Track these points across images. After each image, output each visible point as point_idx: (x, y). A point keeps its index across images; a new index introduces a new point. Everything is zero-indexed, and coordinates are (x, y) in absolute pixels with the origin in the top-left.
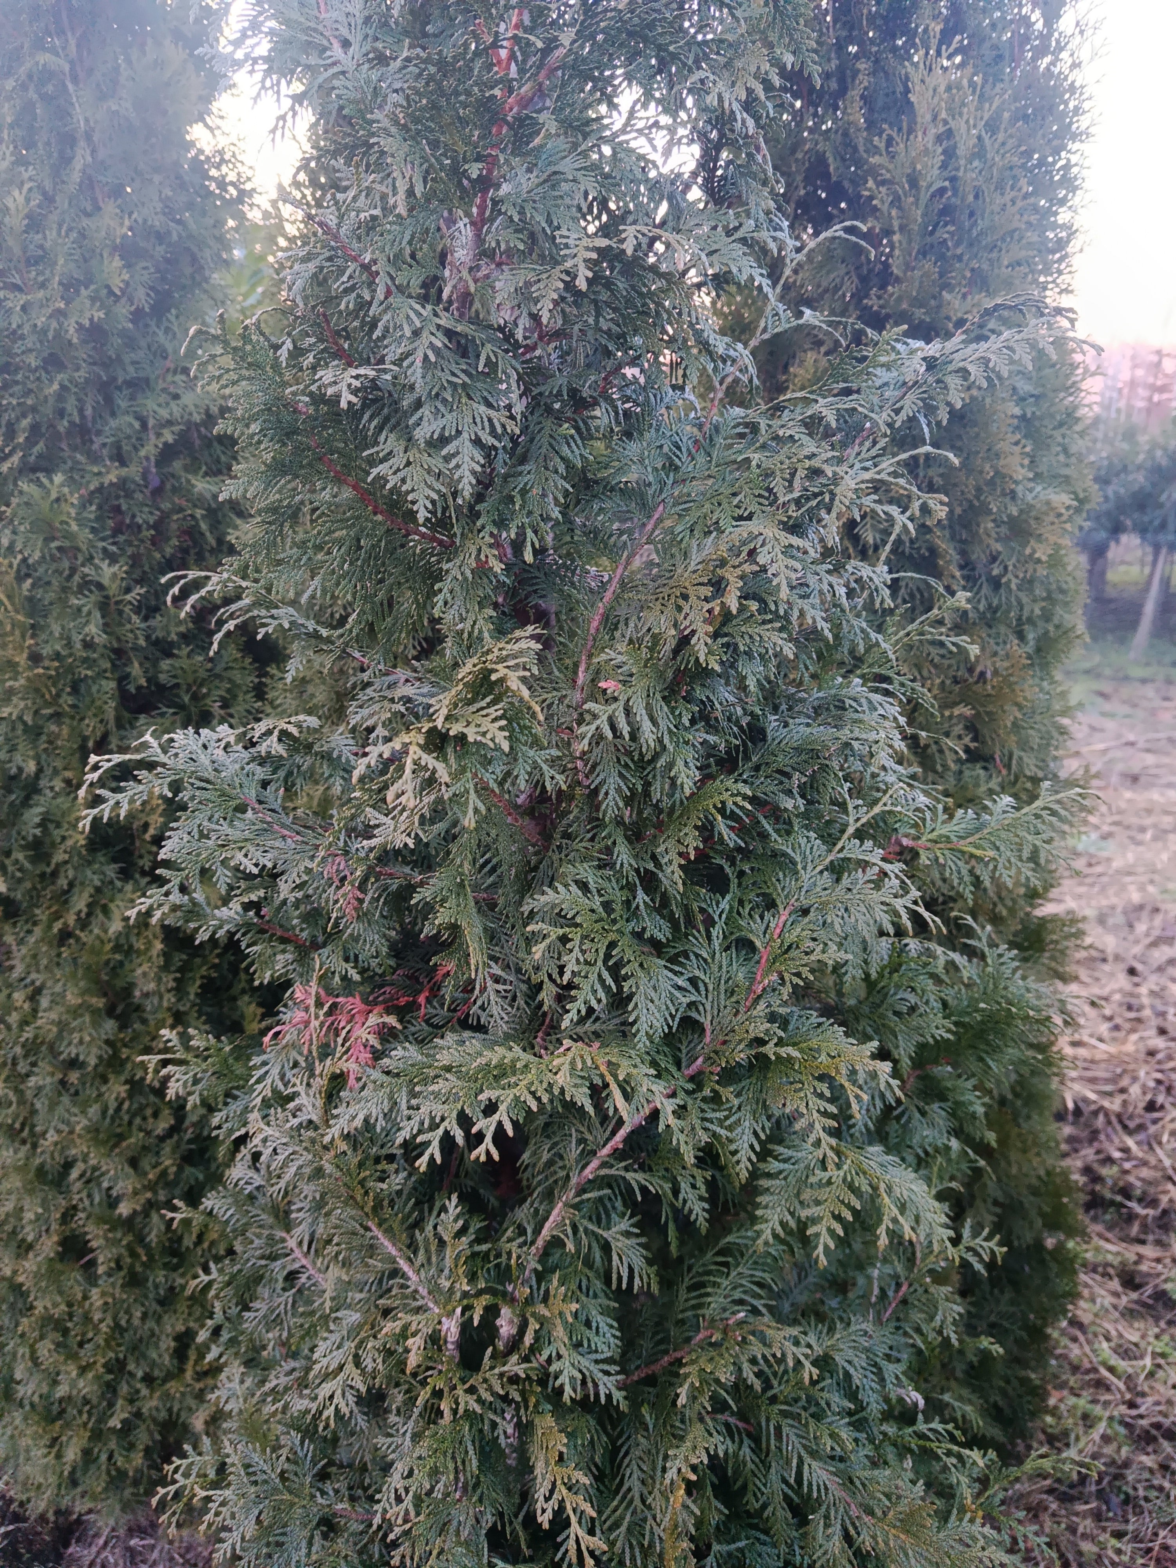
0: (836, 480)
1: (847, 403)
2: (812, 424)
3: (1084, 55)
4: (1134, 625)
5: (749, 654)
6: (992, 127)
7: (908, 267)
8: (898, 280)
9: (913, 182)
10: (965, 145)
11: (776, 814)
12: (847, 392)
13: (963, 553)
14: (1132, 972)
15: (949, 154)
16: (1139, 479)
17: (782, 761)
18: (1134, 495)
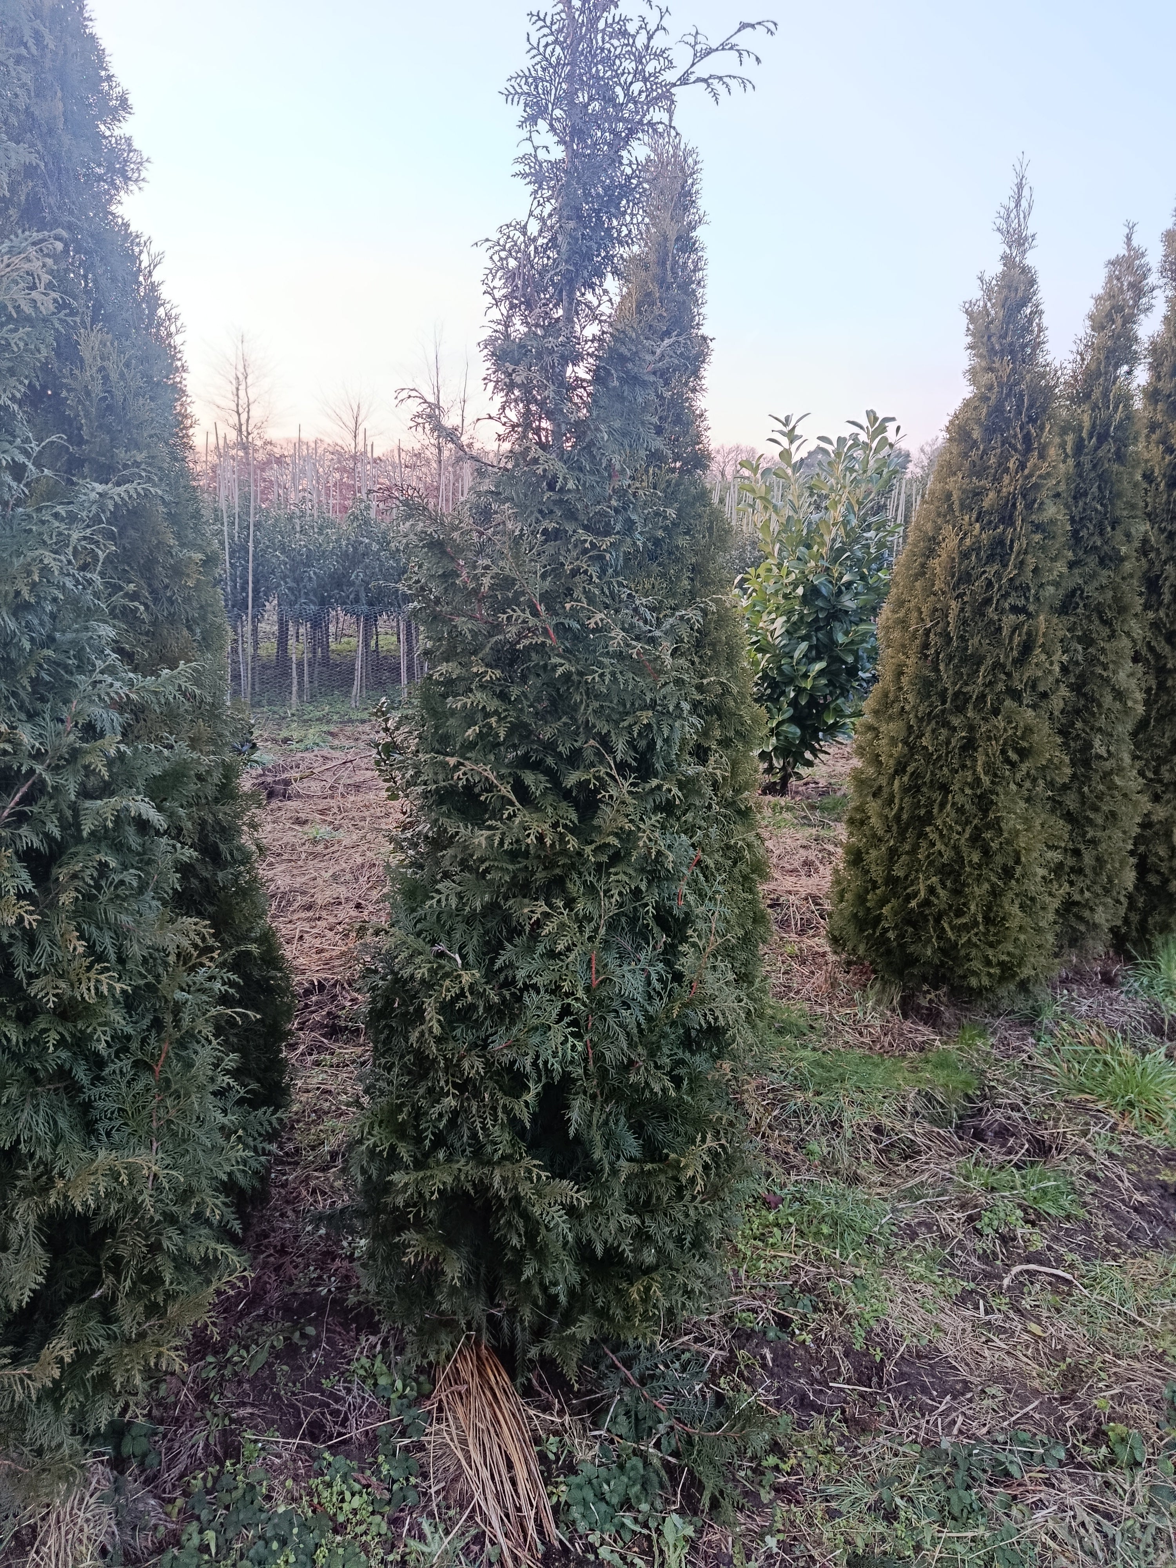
0: (69, 536)
1: (70, 507)
2: (56, 515)
3: (173, 329)
4: (350, 682)
5: (46, 599)
6: (127, 365)
7: (92, 435)
8: (87, 442)
9: (88, 393)
10: (114, 376)
11: (66, 668)
12: (69, 503)
13: (150, 585)
14: (358, 906)
15: (106, 378)
16: (333, 564)
17: (65, 647)
18: (331, 576)
